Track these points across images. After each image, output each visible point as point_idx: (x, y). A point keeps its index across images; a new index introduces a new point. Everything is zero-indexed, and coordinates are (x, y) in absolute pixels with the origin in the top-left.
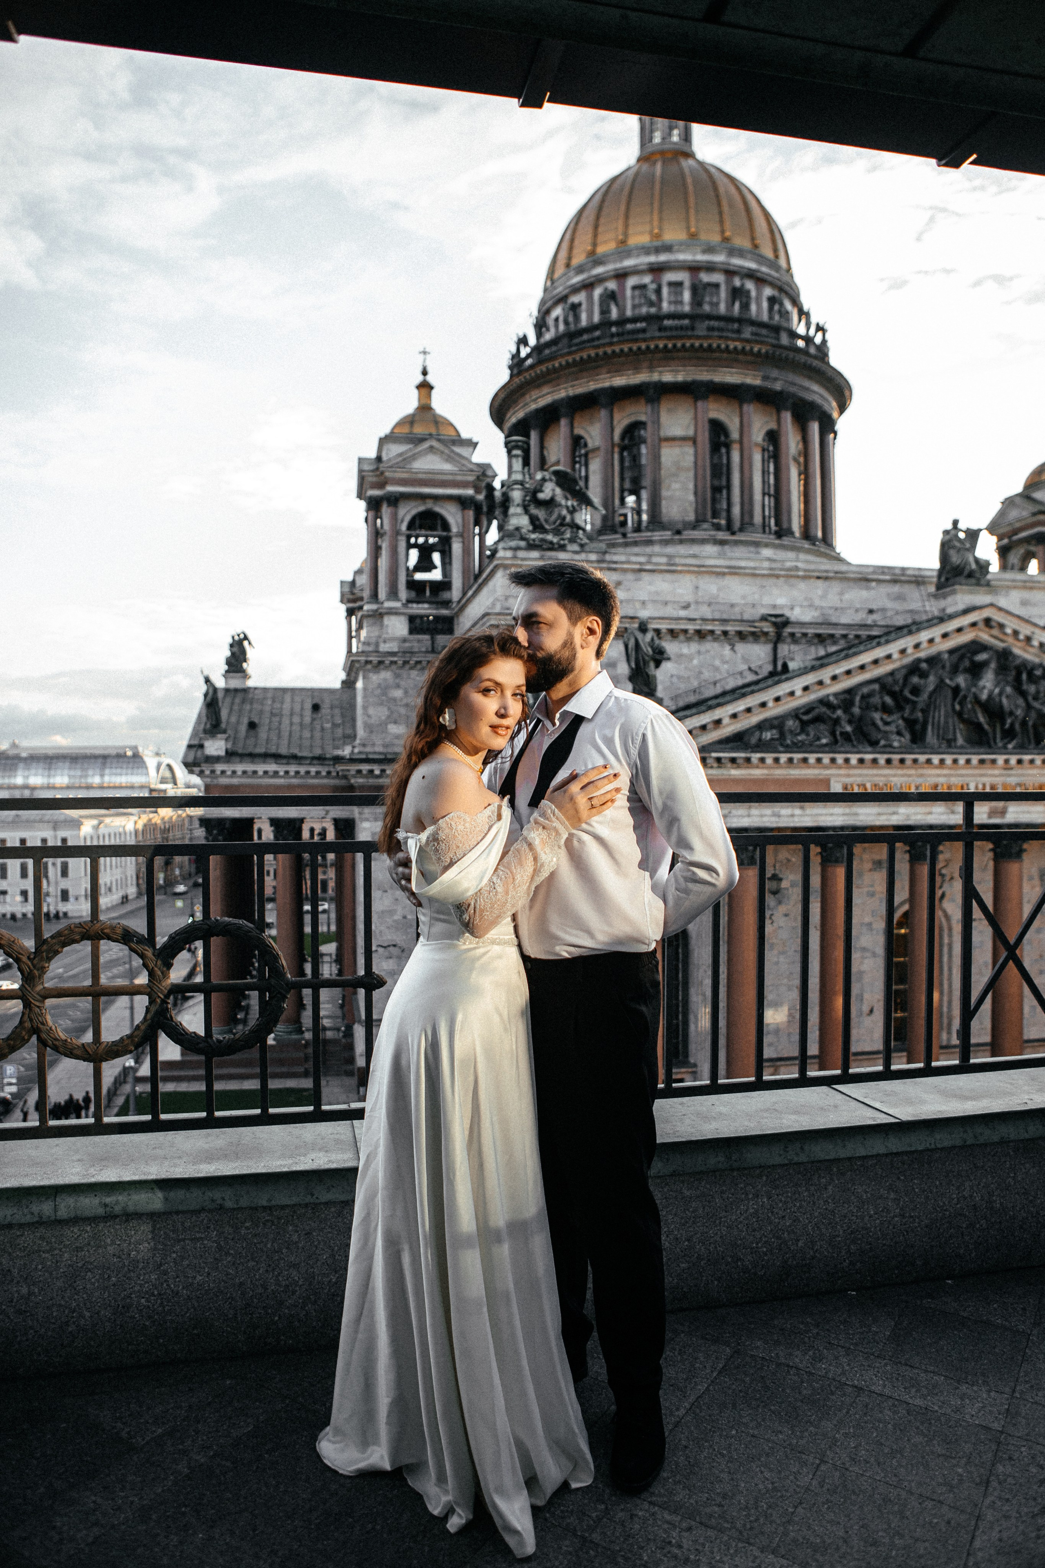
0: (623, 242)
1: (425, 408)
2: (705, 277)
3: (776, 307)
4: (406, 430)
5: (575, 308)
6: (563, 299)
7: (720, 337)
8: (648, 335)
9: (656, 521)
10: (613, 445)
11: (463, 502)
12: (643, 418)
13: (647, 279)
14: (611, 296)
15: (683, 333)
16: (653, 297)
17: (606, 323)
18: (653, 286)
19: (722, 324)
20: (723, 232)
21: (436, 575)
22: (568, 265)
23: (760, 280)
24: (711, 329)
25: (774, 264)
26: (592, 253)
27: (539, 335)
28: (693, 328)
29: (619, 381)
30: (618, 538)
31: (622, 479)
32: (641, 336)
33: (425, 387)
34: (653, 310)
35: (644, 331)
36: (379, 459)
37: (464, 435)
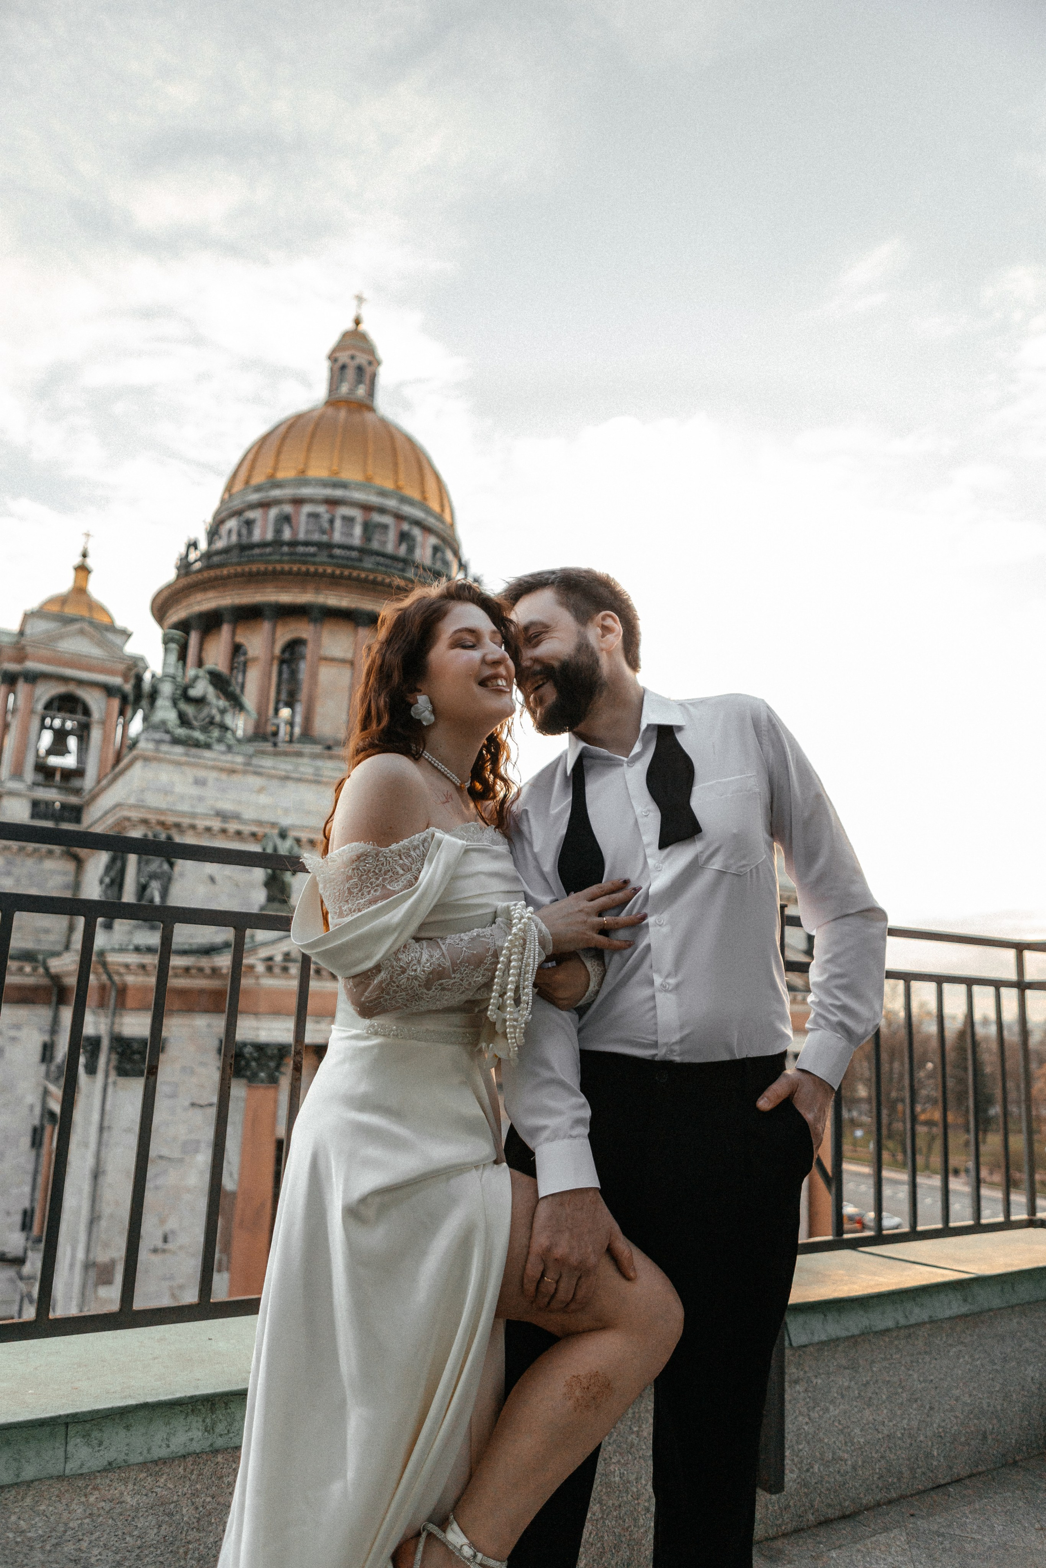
0: (303, 472)
1: (80, 590)
2: (377, 518)
3: (439, 555)
4: (55, 608)
5: (249, 523)
6: (238, 513)
7: (386, 573)
8: (318, 559)
9: (307, 736)
10: (273, 658)
11: (109, 691)
12: (304, 635)
13: (321, 509)
14: (286, 519)
15: (350, 563)
16: (326, 525)
17: (277, 543)
18: (326, 517)
19: (388, 562)
20: (396, 481)
21: (69, 761)
22: (247, 482)
23: (427, 529)
24: (378, 564)
25: (440, 518)
26: (272, 476)
27: (210, 542)
28: (360, 560)
29: (286, 598)
30: (268, 747)
31: (278, 692)
32: (310, 559)
33: (83, 570)
34: (325, 538)
35: (314, 555)
36: (21, 633)
37: (120, 623)
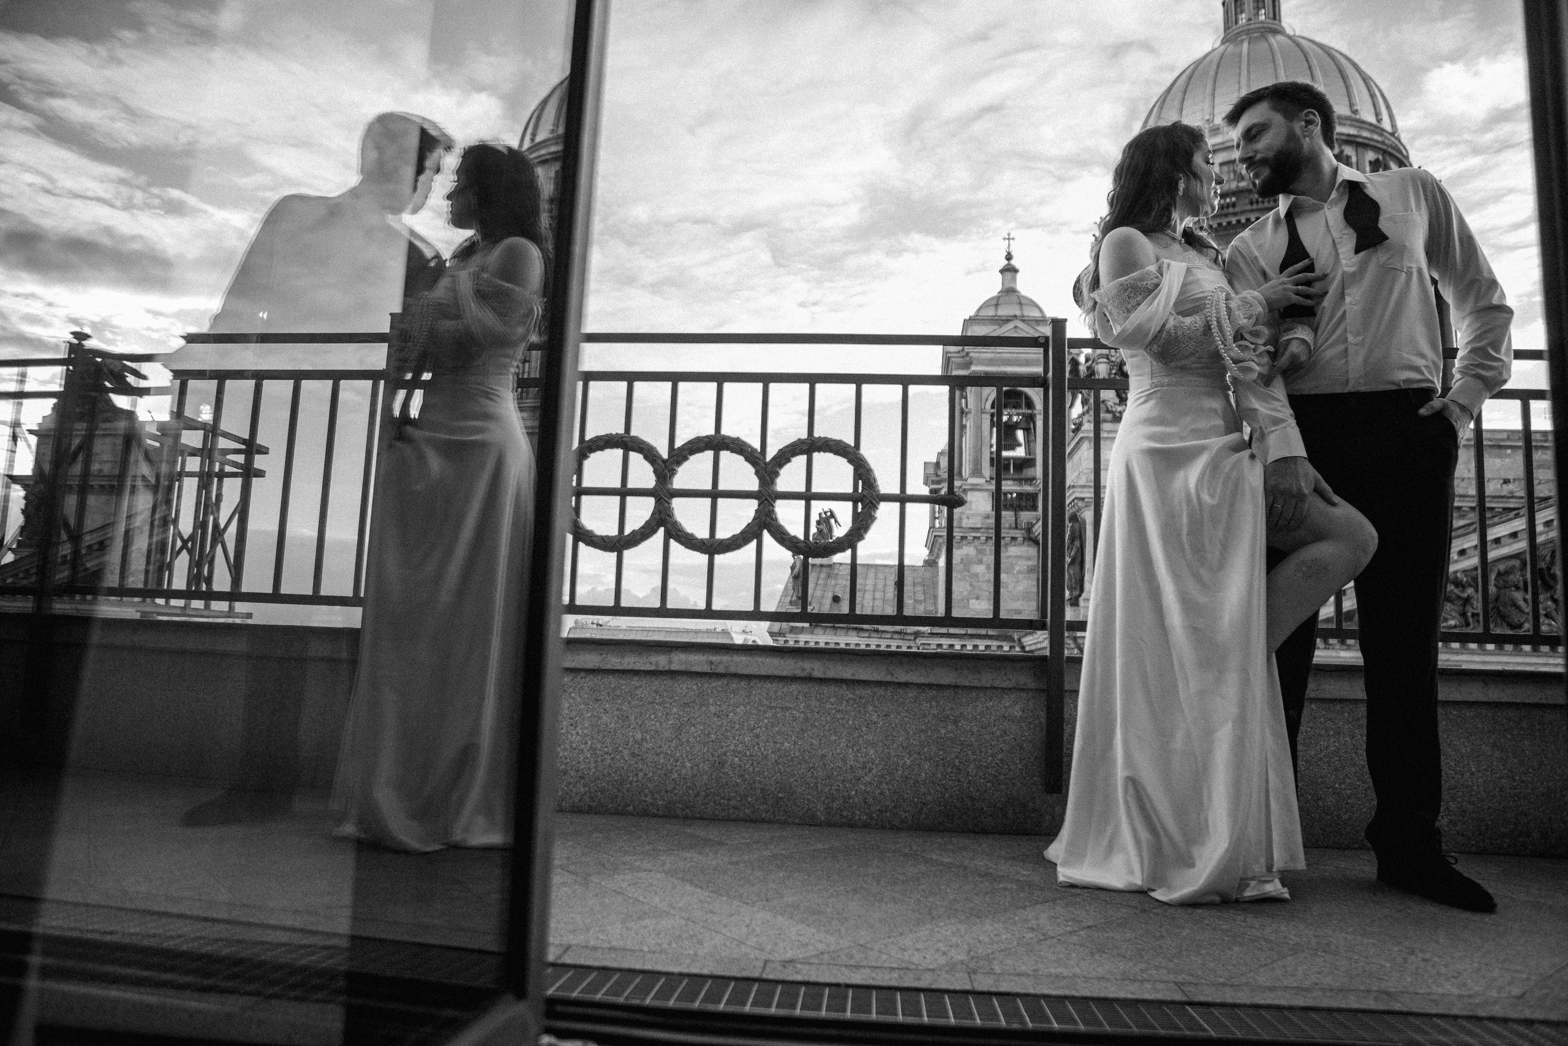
1: (1009, 292)
4: (990, 312)
21: (1020, 452)
23: (1362, 145)
25: (1377, 129)
32: (1231, 210)
33: (1009, 270)
36: (963, 335)
37: (1049, 315)
